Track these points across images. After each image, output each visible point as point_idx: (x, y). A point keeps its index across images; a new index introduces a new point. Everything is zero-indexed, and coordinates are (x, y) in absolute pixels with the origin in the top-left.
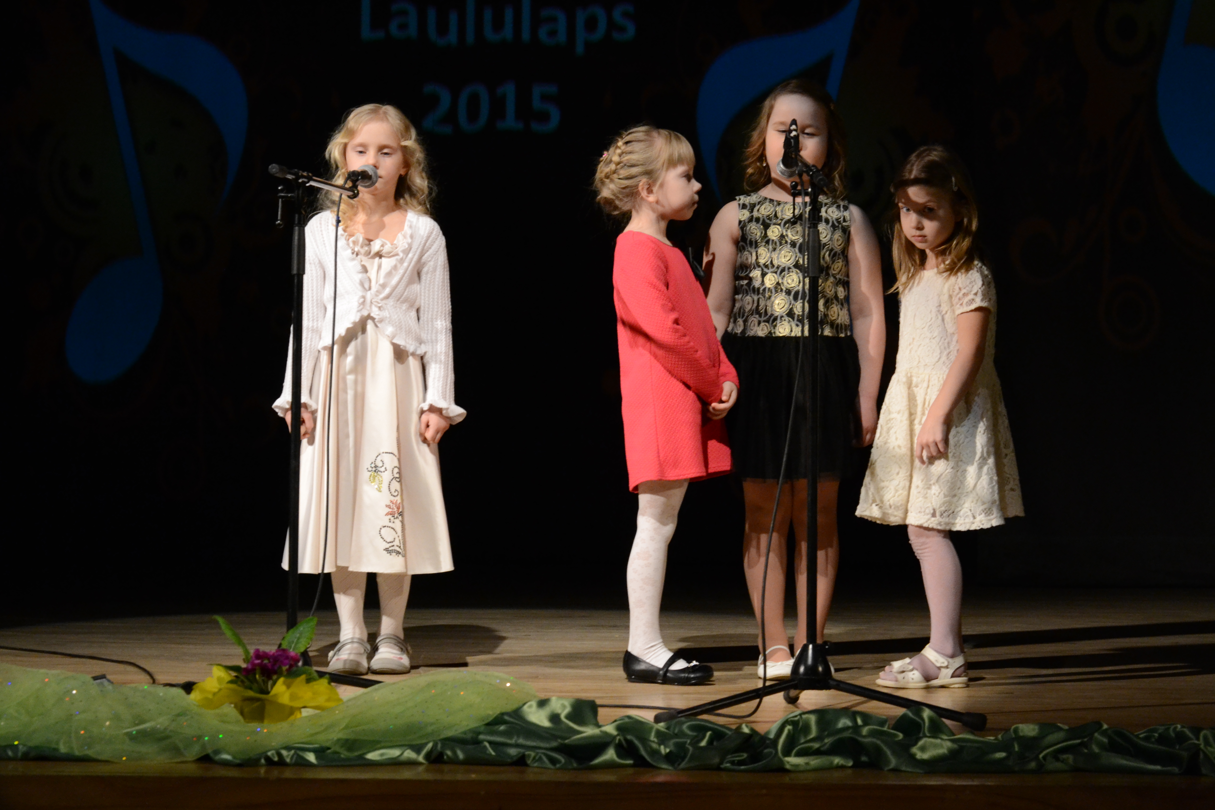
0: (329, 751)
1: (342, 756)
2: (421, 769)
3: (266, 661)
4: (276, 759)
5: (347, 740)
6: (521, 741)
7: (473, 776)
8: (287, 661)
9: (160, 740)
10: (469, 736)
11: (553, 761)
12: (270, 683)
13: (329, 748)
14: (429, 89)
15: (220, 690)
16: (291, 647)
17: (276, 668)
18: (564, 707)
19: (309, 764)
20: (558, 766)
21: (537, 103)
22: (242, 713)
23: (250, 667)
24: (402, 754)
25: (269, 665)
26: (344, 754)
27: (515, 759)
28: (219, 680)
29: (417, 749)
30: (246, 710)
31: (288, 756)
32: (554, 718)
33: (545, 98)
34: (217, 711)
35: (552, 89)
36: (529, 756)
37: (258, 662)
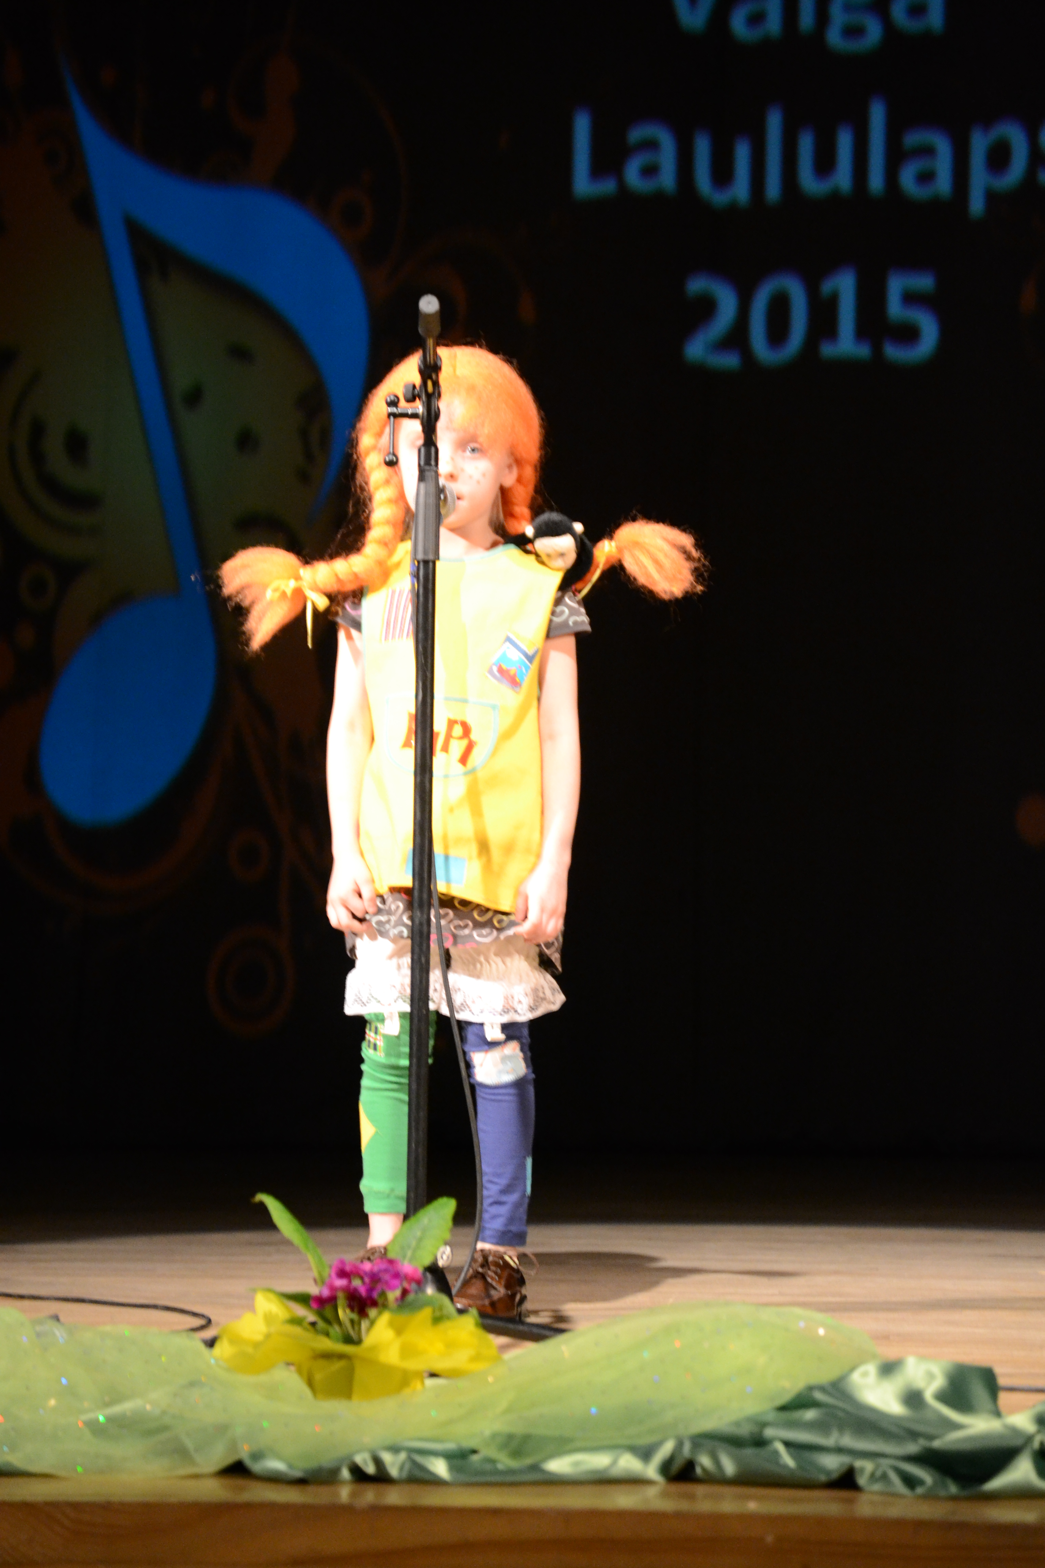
0: (475, 1458)
1: (500, 1466)
2: (651, 1492)
3: (357, 1283)
4: (370, 1469)
5: (510, 1437)
6: (848, 1441)
7: (752, 1506)
8: (396, 1282)
9: (150, 1433)
10: (745, 1431)
11: (910, 1482)
12: (364, 1324)
13: (474, 1452)
14: (697, 285)
15: (268, 1336)
16: (404, 1257)
17: (375, 1295)
18: (931, 1376)
19: (435, 1482)
20: (920, 1490)
21: (895, 309)
22: (310, 1383)
23: (326, 1293)
24: (615, 1462)
25: (363, 1292)
26: (505, 1462)
27: (835, 1476)
28: (269, 1319)
29: (645, 1454)
30: (318, 1377)
31: (393, 1464)
32: (913, 1398)
33: (910, 298)
34: (263, 1378)
35: (924, 282)
36: (862, 1470)
37: (340, 1283)
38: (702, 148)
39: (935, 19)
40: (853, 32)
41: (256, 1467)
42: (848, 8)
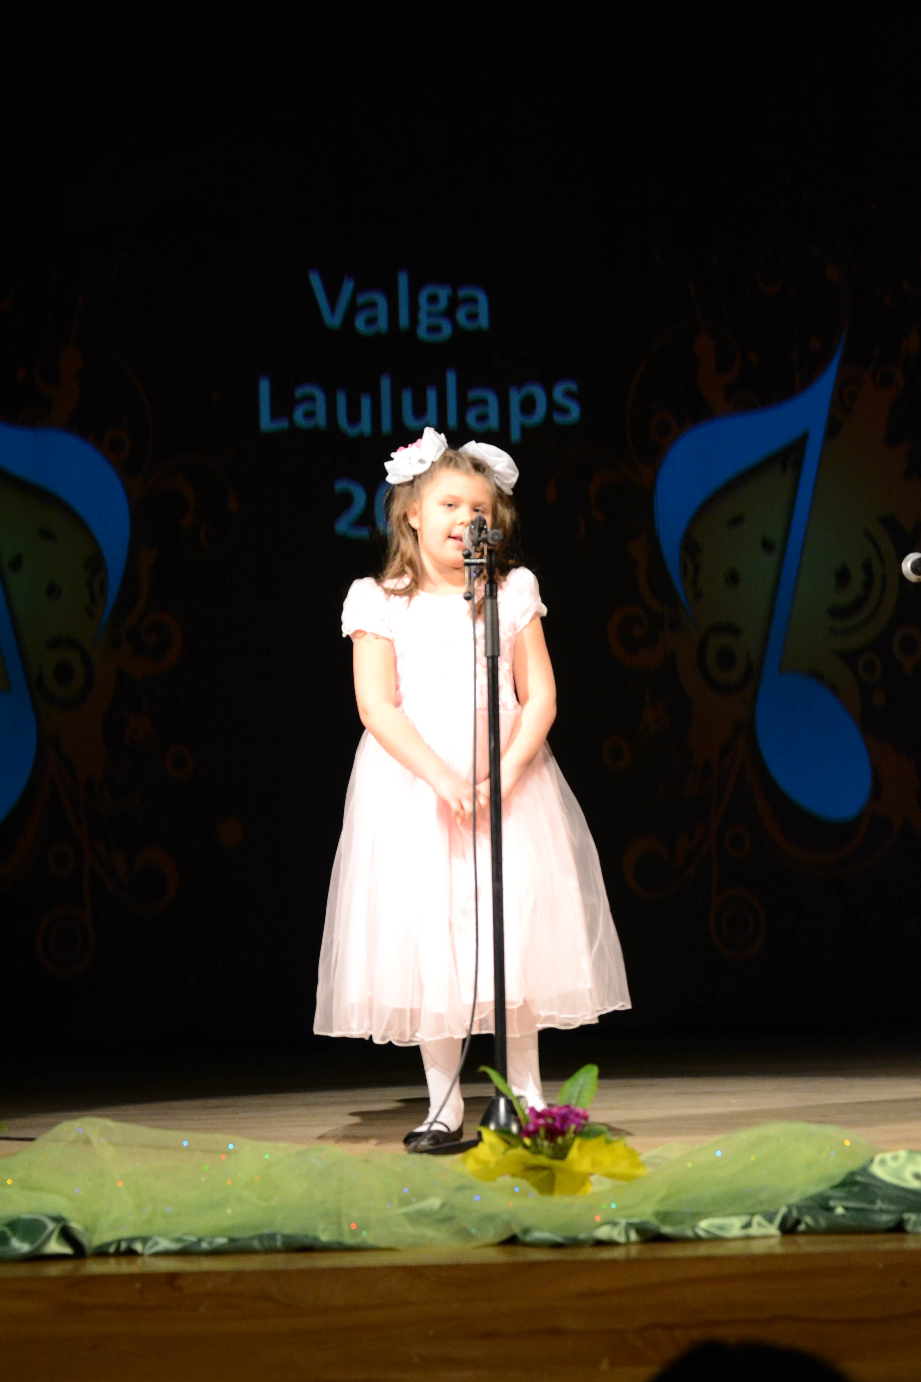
1: (665, 1232)
3: (550, 1121)
8: (576, 1119)
10: (815, 1201)
12: (564, 1146)
13: (648, 1224)
14: (341, 486)
23: (531, 1128)
24: (747, 1226)
27: (891, 1225)
28: (492, 1147)
29: (768, 1218)
36: (909, 1220)
37: (541, 1121)
38: (341, 400)
39: (484, 321)
40: (434, 329)
41: (529, 1238)
42: (430, 315)
